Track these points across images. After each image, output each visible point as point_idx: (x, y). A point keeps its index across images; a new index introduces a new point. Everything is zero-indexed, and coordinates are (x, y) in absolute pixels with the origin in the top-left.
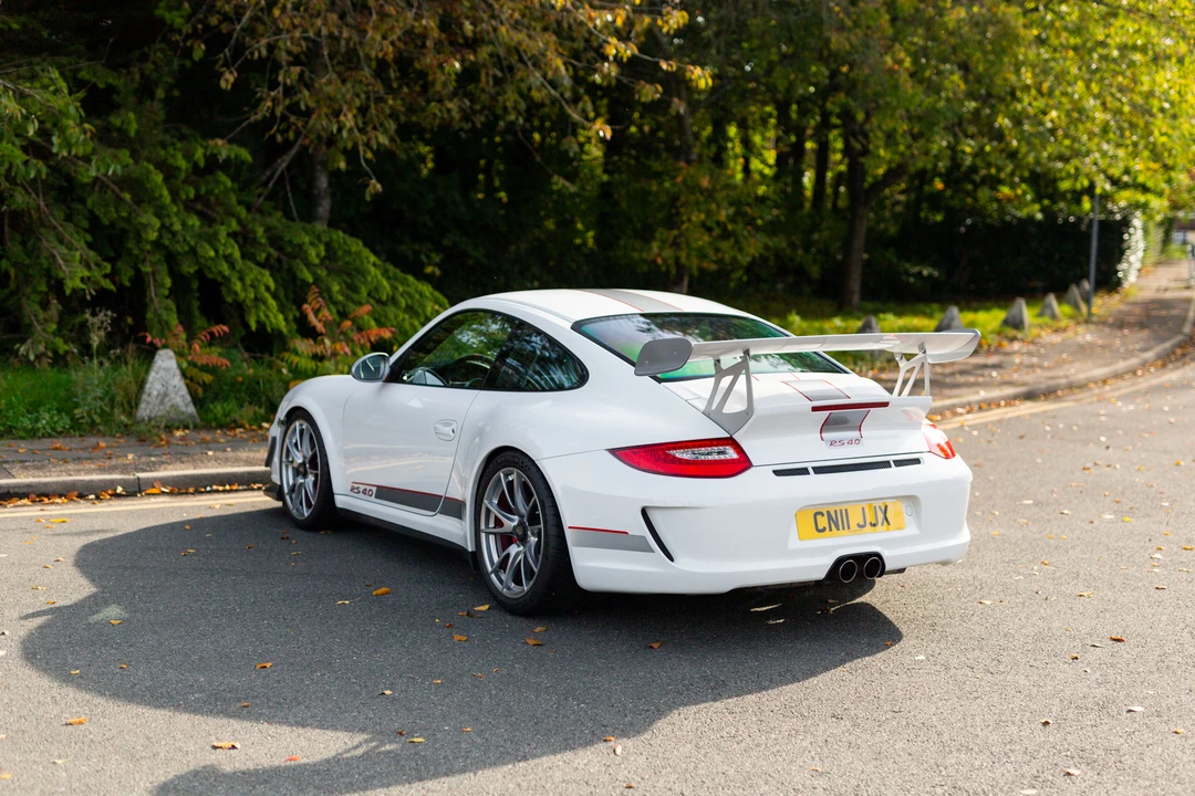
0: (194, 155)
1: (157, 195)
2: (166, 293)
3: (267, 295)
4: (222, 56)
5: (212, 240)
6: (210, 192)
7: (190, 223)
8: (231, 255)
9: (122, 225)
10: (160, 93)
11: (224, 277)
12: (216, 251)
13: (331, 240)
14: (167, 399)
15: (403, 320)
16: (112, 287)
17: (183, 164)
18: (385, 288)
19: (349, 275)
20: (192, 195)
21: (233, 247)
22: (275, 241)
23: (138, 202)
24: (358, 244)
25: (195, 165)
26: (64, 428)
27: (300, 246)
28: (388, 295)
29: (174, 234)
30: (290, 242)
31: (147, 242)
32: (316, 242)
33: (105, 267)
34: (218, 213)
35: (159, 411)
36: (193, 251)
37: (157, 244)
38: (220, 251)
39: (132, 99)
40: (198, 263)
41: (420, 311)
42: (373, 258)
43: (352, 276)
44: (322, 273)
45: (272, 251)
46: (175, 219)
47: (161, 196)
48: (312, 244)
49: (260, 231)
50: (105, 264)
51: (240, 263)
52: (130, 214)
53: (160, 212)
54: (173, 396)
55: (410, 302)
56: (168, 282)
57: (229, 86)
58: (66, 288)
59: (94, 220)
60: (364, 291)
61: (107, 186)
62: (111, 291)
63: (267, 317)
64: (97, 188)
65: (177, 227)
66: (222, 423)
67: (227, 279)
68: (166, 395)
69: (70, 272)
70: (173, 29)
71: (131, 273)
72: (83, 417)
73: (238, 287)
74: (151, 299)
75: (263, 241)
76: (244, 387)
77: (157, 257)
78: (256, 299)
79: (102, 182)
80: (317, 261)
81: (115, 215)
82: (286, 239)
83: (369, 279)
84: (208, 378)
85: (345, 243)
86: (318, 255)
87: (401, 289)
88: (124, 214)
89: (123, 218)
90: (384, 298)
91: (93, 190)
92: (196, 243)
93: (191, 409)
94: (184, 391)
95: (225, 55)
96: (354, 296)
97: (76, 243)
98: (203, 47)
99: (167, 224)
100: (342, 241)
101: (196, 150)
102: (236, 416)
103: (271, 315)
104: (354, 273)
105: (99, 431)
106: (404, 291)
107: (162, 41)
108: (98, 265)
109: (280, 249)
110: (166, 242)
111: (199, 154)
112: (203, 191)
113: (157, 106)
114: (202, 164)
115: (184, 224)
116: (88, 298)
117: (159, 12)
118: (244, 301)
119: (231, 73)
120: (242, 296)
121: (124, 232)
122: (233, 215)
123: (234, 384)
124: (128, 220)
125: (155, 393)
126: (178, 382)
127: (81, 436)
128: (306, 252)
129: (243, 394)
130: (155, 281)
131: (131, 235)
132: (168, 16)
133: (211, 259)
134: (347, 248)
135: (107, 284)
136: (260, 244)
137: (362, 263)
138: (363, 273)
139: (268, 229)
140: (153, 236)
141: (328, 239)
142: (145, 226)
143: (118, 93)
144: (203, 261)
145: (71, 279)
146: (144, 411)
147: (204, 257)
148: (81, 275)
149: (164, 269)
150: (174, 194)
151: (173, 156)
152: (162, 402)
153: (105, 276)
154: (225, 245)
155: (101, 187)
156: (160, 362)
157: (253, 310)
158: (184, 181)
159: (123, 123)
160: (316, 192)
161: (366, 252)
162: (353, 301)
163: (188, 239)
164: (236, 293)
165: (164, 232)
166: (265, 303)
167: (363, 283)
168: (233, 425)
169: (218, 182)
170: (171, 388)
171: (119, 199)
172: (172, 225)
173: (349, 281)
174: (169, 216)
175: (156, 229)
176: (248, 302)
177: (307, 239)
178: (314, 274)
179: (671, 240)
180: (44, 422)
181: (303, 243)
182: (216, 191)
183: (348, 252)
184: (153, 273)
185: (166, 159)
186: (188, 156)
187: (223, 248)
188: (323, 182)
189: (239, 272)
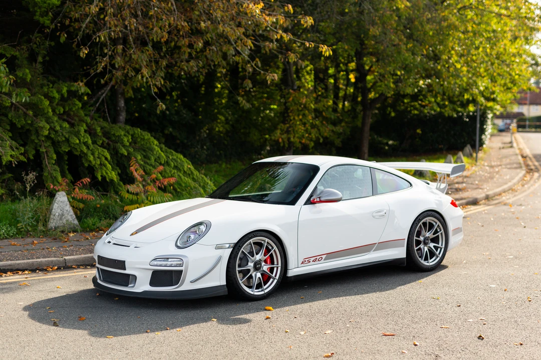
0: (62, 90)
1: (46, 112)
2: (54, 162)
3: (106, 162)
4: (76, 40)
5: (77, 134)
6: (70, 109)
7: (64, 126)
8: (86, 142)
9: (28, 127)
10: (40, 59)
11: (84, 153)
12: (80, 140)
13: (134, 133)
14: (63, 217)
15: (174, 173)
16: (25, 160)
17: (57, 96)
18: (163, 157)
19: (144, 151)
20: (62, 112)
21: (88, 138)
22: (106, 134)
23: (36, 115)
24: (148, 135)
25: (62, 95)
26: (13, 234)
27: (119, 136)
28: (164, 161)
29: (56, 132)
30: (114, 135)
31: (42, 135)
32: (127, 134)
33: (21, 150)
34: (75, 120)
35: (59, 223)
36: (67, 140)
37: (48, 137)
38: (81, 141)
39: (25, 62)
40: (70, 146)
41: (181, 168)
42: (156, 142)
43: (146, 151)
44: (131, 150)
45: (105, 139)
46: (56, 124)
47: (48, 112)
48: (125, 135)
49: (99, 130)
50: (21, 148)
51: (92, 147)
52: (32, 122)
53: (48, 120)
54: (66, 215)
55: (176, 164)
56: (55, 156)
57: (85, 55)
58: (3, 161)
59: (13, 125)
60: (153, 159)
61: (18, 108)
62: (25, 162)
63: (107, 173)
64: (13, 109)
65: (58, 128)
66: (92, 228)
67: (86, 154)
68: (63, 215)
69: (5, 152)
70: (44, 26)
71: (34, 152)
72: (22, 228)
73: (91, 158)
74: (46, 165)
75: (100, 134)
76: (101, 210)
77: (49, 143)
78: (101, 164)
79: (15, 105)
80: (128, 144)
81: (24, 123)
82: (112, 133)
83: (155, 153)
84: (81, 206)
85: (141, 134)
86: (128, 141)
87: (171, 158)
88: (29, 122)
89: (28, 124)
90: (163, 162)
91: (11, 110)
92: (69, 136)
93: (76, 222)
94: (72, 213)
95: (78, 40)
96: (148, 161)
97: (5, 137)
98: (66, 35)
99: (53, 127)
101: (63, 88)
102: (98, 225)
103: (109, 172)
104: (147, 150)
105: (30, 235)
106: (172, 159)
107: (38, 32)
108: (17, 148)
109: (108, 138)
110: (53, 136)
111: (65, 90)
112: (67, 109)
113: (39, 66)
114: (66, 95)
115: (61, 127)
116: (14, 165)
117: (37, 17)
118: (94, 165)
119: (86, 49)
120: (94, 163)
121: (28, 130)
122: (84, 122)
123: (95, 208)
124: (31, 125)
125: (57, 214)
126: (68, 208)
127: (22, 238)
128: (122, 140)
129: (101, 214)
130: (48, 156)
131: (33, 132)
132: (41, 20)
133: (77, 144)
134: (142, 137)
135: (22, 158)
136: (99, 136)
137: (151, 144)
138: (152, 150)
139: (102, 128)
140: (46, 133)
141: (133, 133)
142: (42, 128)
143: (18, 59)
144: (73, 145)
145: (6, 156)
146: (52, 224)
147: (74, 143)
148: (11, 154)
149: (52, 150)
150: (54, 111)
151: (52, 92)
152: (61, 219)
153: (21, 154)
154: (83, 137)
155: (15, 108)
156: (59, 198)
157: (99, 170)
158: (57, 104)
159: (23, 74)
160: (119, 108)
161: (152, 139)
162: (148, 164)
163: (65, 134)
164: (90, 161)
165: (51, 131)
166: (105, 166)
167: (152, 155)
168: (98, 229)
169: (75, 105)
170: (65, 211)
171: (25, 114)
172: (55, 127)
173: (145, 154)
174: (53, 122)
175: (47, 129)
176: (97, 166)
177: (123, 133)
178: (127, 151)
179: (285, 129)
180: (4, 231)
181: (121, 135)
182: (74, 109)
183: (144, 139)
184: (46, 152)
185: (48, 93)
186: (59, 92)
187: (83, 138)
188: (122, 103)
189: (91, 150)
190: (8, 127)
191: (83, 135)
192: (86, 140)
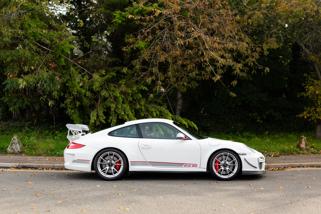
12: (125, 113)
13: (161, 110)
29: (119, 109)
37: (114, 111)
42: (171, 115)
47: (120, 100)
48: (155, 111)
50: (105, 117)
53: (117, 104)
65: (120, 107)
75: (144, 111)
77: (114, 115)
80: (155, 116)
82: (149, 110)
100: (163, 110)
109: (149, 113)
110: (117, 111)
111: (135, 89)
112: (135, 98)
116: (97, 125)
128: (153, 113)
135: (104, 122)
145: (92, 120)
148: (94, 119)
161: (169, 113)
169: (138, 96)
174: (119, 105)
175: (114, 108)
181: (153, 111)
186: (132, 89)
187: (127, 112)
188: (180, 96)
189: (130, 118)
190: (105, 107)
191: (127, 111)
192: (128, 113)
